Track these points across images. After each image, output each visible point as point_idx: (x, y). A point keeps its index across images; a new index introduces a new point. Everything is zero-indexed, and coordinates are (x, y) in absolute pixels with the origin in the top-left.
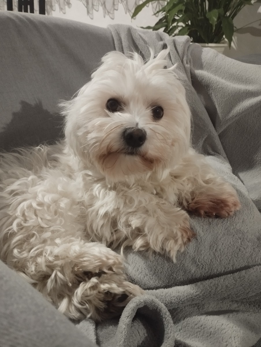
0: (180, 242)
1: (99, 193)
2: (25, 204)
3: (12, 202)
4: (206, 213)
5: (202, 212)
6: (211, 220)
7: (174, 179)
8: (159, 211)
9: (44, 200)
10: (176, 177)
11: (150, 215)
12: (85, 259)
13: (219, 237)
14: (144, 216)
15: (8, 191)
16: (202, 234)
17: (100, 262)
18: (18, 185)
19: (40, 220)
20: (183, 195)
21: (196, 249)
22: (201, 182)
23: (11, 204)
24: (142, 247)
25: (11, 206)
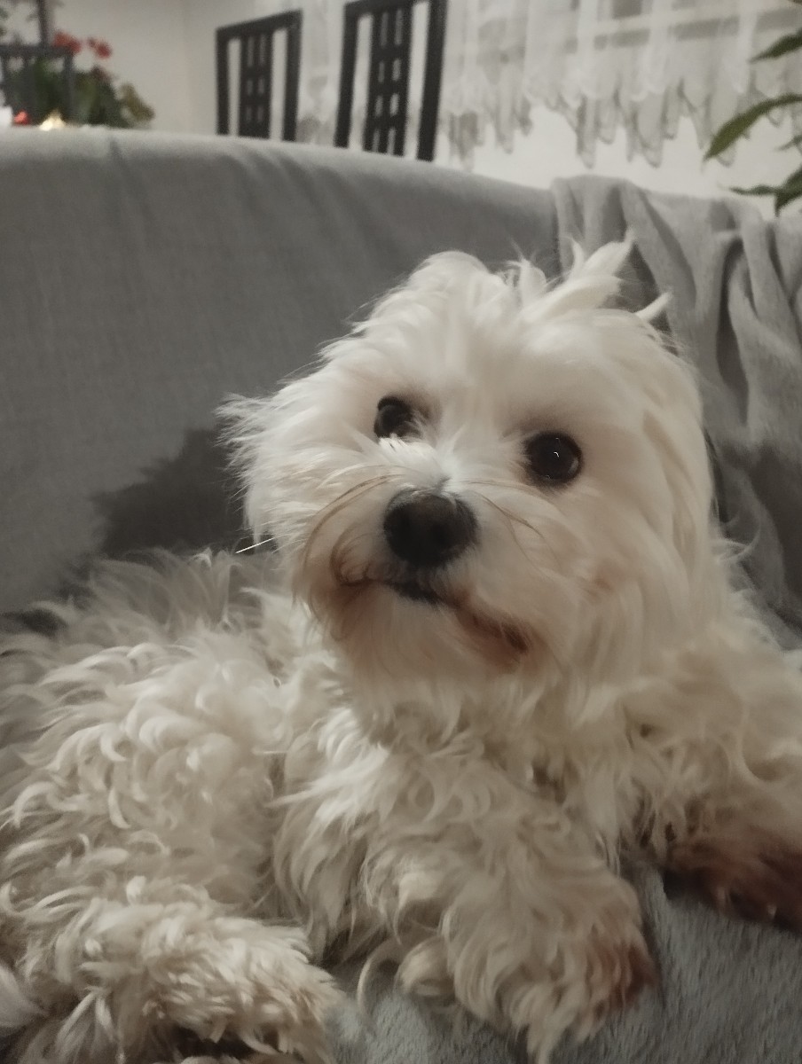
0: (575, 998)
1: (336, 744)
2: (82, 738)
3: (52, 723)
4: (734, 898)
5: (722, 894)
6: (754, 931)
7: (638, 739)
8: (519, 854)
9: (138, 734)
10: (646, 731)
11: (479, 865)
12: (185, 979)
13: (763, 1017)
14: (456, 861)
15: (54, 683)
16: (691, 984)
17: (229, 1004)
18: (94, 667)
19: (112, 799)
20: (656, 806)
21: (647, 1043)
22: (740, 765)
23: (45, 730)
24: (426, 981)
25: (45, 736)
